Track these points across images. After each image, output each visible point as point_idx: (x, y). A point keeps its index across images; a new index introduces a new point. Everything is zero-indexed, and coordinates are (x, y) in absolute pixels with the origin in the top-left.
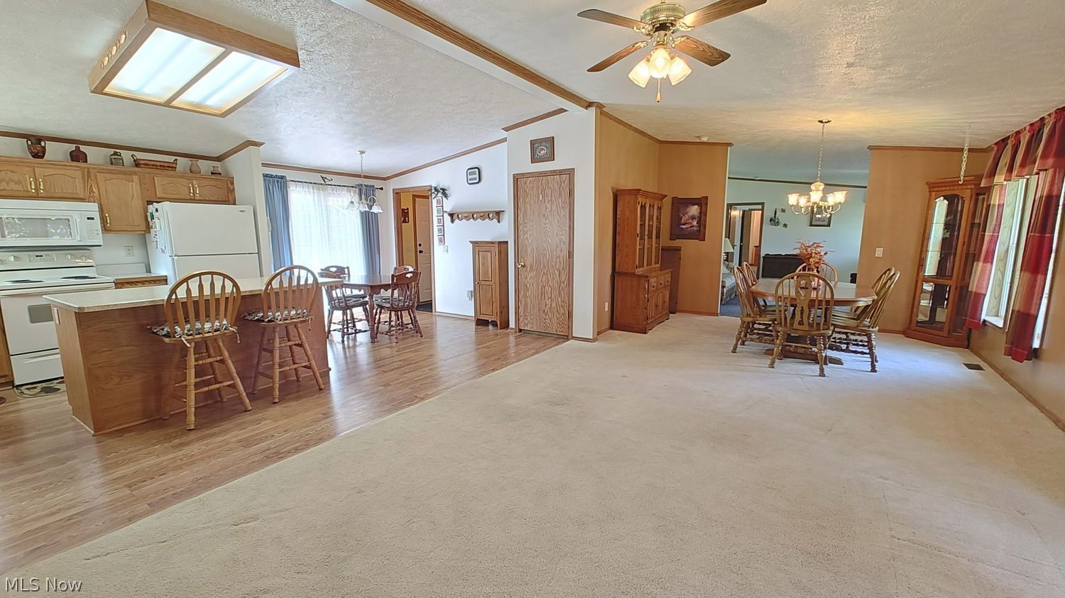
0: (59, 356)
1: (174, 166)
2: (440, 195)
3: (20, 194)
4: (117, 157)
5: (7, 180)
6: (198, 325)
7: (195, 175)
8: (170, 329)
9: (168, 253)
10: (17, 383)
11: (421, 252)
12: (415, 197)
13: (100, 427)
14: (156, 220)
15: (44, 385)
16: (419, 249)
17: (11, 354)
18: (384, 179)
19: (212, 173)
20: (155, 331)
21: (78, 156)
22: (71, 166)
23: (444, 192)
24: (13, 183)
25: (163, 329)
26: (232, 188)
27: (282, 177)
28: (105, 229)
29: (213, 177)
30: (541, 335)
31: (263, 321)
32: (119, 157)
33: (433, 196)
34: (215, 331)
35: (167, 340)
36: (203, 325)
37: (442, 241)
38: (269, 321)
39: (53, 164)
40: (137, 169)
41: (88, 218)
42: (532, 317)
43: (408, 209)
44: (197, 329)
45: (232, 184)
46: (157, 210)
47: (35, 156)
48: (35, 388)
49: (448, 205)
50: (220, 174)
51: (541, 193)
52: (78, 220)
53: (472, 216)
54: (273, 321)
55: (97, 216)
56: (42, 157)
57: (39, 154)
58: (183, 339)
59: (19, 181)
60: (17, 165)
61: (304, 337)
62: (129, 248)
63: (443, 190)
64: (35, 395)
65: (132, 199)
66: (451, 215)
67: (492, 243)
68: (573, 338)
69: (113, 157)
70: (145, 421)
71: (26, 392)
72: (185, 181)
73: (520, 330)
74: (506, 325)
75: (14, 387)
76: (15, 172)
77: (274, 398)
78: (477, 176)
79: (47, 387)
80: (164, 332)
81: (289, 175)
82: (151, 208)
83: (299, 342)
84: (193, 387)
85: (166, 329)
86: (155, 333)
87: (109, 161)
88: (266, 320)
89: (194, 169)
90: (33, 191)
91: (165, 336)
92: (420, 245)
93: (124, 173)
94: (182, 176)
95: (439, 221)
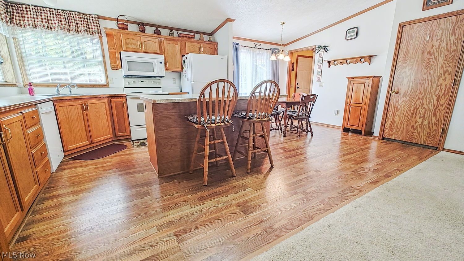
0: (145, 129)
1: (194, 37)
2: (322, 50)
3: (136, 50)
4: (172, 33)
5: (131, 43)
6: (213, 118)
7: (202, 42)
8: (199, 119)
9: (190, 80)
10: (132, 139)
11: (298, 88)
12: (298, 56)
13: (161, 173)
14: (186, 63)
15: (141, 141)
16: (297, 86)
17: (130, 125)
18: (284, 45)
19: (209, 41)
20: (190, 119)
21: (157, 32)
22: (154, 37)
23: (325, 48)
24: (133, 45)
25: (194, 119)
26: (216, 49)
27: (238, 44)
28: (166, 69)
29: (209, 42)
30: (406, 144)
31: (245, 118)
32: (173, 33)
33: (317, 51)
34: (222, 122)
35: (196, 126)
36: (216, 118)
37: (319, 79)
38: (249, 119)
39: (148, 35)
40: (179, 38)
41: (160, 63)
42: (398, 130)
43: (294, 63)
44: (213, 120)
45: (217, 46)
46: (186, 58)
47: (142, 32)
48: (138, 142)
49: (328, 56)
50: (212, 41)
51: (430, 34)
52: (156, 64)
53: (346, 61)
54: (252, 119)
55: (163, 61)
56: (144, 32)
57: (143, 31)
58: (205, 126)
59: (135, 44)
60: (135, 36)
61: (265, 131)
62: (174, 79)
63: (325, 46)
64: (137, 146)
65: (177, 54)
66: (329, 62)
67: (368, 77)
68: (444, 149)
69: (170, 33)
70: (181, 172)
71: (135, 144)
72: (197, 45)
73: (383, 139)
74: (370, 133)
75: (131, 141)
76: (134, 39)
77: (248, 170)
78: (355, 33)
79: (142, 143)
80: (195, 121)
81: (241, 43)
82: (184, 58)
83: (262, 134)
84: (208, 158)
85: (195, 119)
86: (190, 121)
87: (169, 35)
88: (248, 118)
89: (201, 38)
90: (140, 49)
91: (195, 123)
92: (298, 84)
93: (174, 40)
94: (197, 42)
95: (319, 67)
